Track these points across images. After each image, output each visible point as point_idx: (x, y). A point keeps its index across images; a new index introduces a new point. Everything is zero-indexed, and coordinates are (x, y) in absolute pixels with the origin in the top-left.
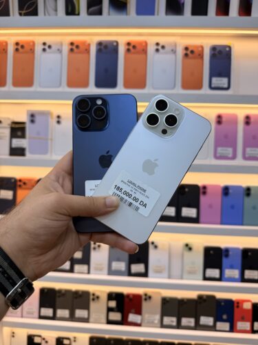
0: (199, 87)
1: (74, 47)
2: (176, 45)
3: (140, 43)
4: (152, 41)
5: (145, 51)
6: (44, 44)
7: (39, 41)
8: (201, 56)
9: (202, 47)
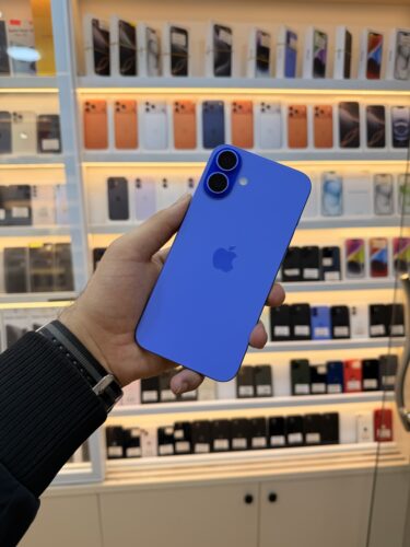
2: (280, 105)
3: (246, 103)
4: (257, 100)
5: (250, 111)
7: (141, 100)
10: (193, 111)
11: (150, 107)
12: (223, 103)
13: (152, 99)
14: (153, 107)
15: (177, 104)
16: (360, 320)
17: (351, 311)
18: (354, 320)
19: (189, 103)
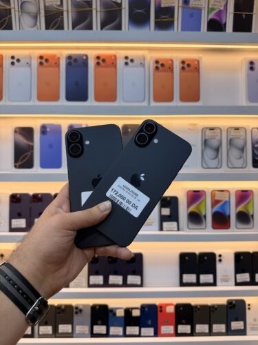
0: (171, 99)
1: (43, 61)
2: (144, 59)
3: (110, 57)
4: (121, 54)
5: (114, 65)
6: (13, 57)
7: (7, 54)
8: (171, 69)
9: (172, 61)
10: (57, 64)
11: (15, 61)
12: (87, 56)
13: (17, 53)
14: (18, 60)
15: (41, 57)
16: (226, 267)
17: (218, 258)
18: (219, 266)
19: (53, 56)
